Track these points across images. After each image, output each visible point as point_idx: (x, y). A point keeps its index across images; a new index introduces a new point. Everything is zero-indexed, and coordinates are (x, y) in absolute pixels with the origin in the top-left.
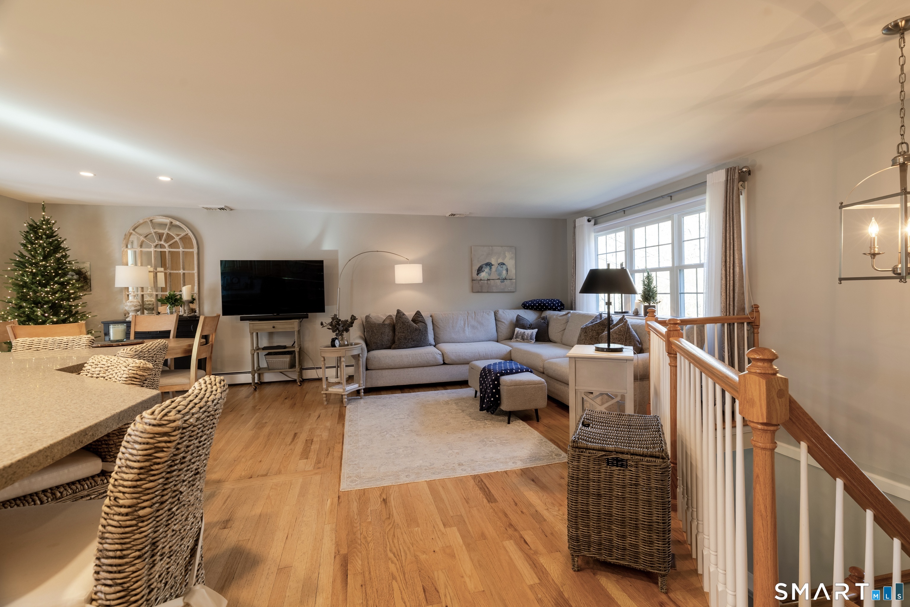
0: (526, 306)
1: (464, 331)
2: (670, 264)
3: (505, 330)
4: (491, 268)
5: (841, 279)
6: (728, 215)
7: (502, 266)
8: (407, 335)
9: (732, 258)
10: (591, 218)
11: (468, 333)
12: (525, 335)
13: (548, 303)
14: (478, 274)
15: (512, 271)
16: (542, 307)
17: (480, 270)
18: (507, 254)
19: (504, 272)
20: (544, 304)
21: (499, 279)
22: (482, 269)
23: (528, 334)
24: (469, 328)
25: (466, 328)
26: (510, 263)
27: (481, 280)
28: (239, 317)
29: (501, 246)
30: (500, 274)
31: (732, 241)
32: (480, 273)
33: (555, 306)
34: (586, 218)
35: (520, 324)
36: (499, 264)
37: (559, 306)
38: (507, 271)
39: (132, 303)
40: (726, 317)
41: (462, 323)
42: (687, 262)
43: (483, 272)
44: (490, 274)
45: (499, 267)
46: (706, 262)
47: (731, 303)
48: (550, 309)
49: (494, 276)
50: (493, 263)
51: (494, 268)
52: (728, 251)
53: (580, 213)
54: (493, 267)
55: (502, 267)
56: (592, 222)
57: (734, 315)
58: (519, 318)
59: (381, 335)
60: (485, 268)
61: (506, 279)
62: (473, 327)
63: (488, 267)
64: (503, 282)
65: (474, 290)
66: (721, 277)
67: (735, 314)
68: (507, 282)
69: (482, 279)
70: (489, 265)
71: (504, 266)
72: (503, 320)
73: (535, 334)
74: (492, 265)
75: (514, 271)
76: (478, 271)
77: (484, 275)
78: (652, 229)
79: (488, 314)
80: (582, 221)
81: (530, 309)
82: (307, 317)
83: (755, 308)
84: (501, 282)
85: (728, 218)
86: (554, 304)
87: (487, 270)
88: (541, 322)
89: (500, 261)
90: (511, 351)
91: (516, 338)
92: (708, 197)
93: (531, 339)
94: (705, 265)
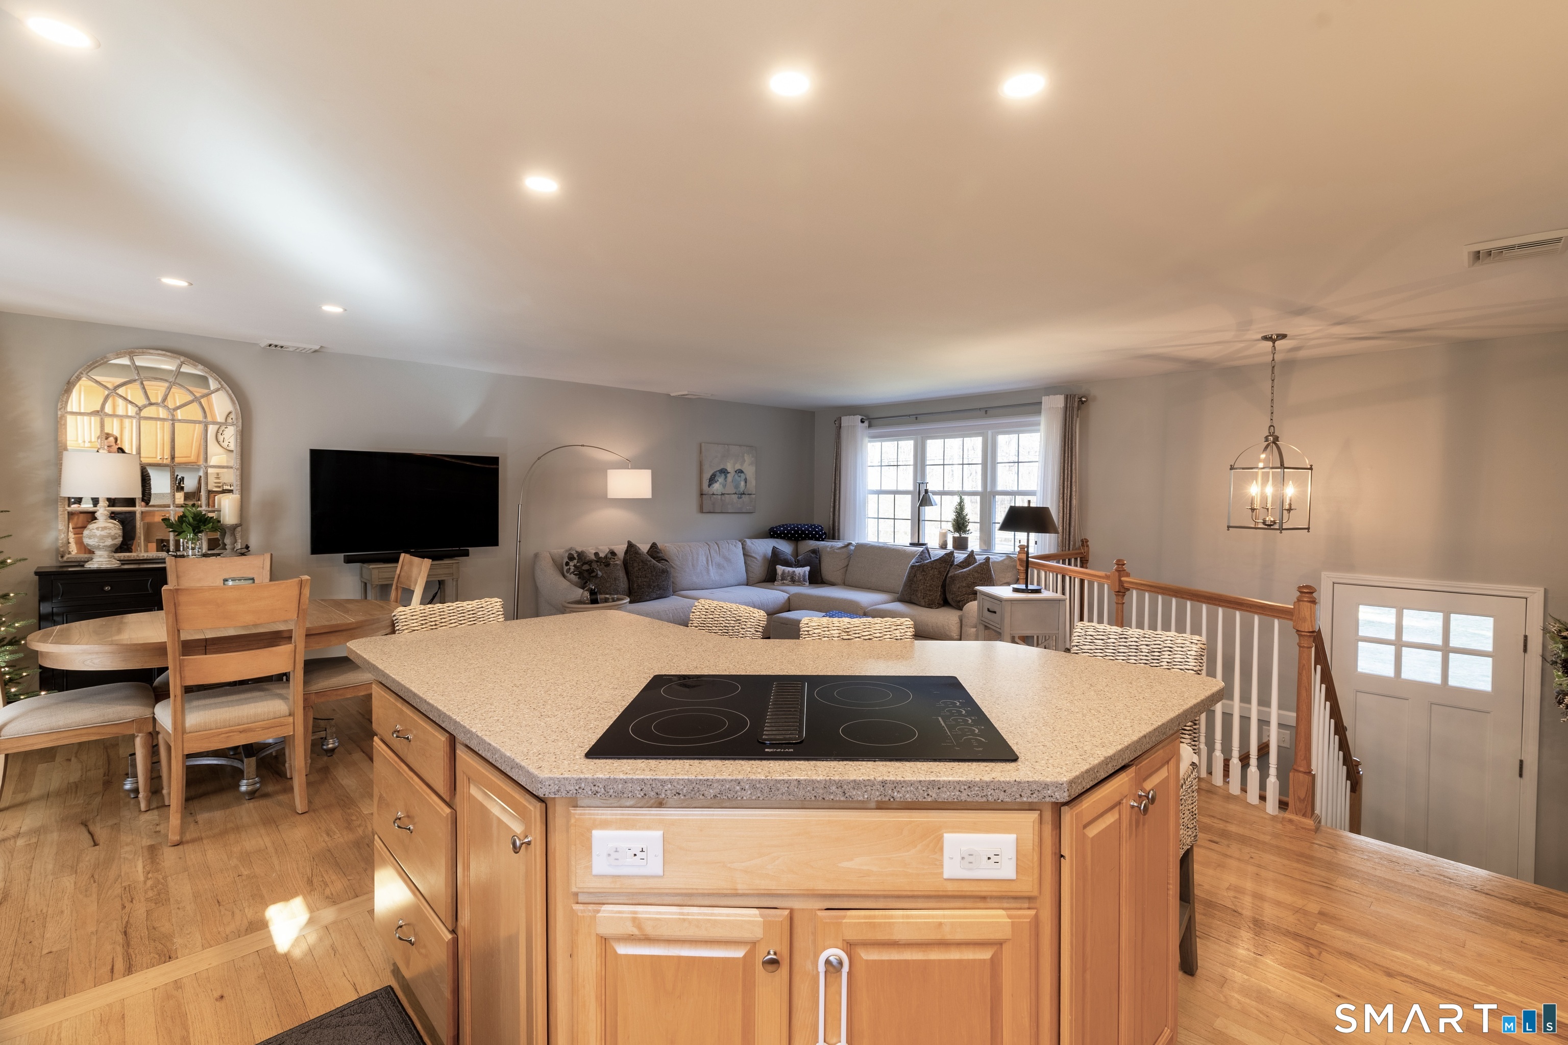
0: (773, 533)
1: (708, 571)
2: (979, 488)
3: (759, 569)
4: (726, 477)
5: (1229, 527)
6: (1067, 445)
7: (739, 474)
8: (651, 581)
9: (1069, 490)
10: (864, 418)
11: (714, 575)
12: (795, 575)
13: (808, 530)
14: (710, 485)
15: (752, 483)
16: (800, 535)
17: (712, 480)
18: (746, 457)
19: (743, 483)
20: (802, 531)
21: (736, 493)
22: (714, 478)
23: (799, 574)
24: (714, 567)
25: (710, 567)
26: (750, 471)
27: (713, 494)
28: (341, 556)
29: (740, 446)
30: (737, 487)
31: (1069, 473)
32: (713, 483)
33: (819, 535)
34: (860, 417)
35: (781, 560)
36: (736, 472)
37: (819, 534)
38: (746, 482)
39: (108, 531)
40: (1064, 553)
41: (704, 559)
42: (1000, 487)
43: (716, 482)
44: (724, 486)
45: (736, 476)
46: (1039, 489)
47: (1067, 537)
48: (811, 539)
49: (730, 489)
50: (729, 470)
51: (730, 477)
52: (1066, 483)
53: (852, 410)
54: (729, 475)
55: (740, 476)
56: (866, 424)
57: (1069, 550)
58: (775, 551)
59: (615, 581)
60: (719, 476)
61: (744, 494)
62: (719, 566)
63: (723, 475)
64: (741, 498)
65: (701, 510)
66: (1059, 510)
67: (1071, 549)
68: (745, 498)
69: (715, 493)
70: (724, 472)
71: (742, 474)
72: (754, 555)
73: (807, 573)
74: (728, 473)
75: (754, 483)
76: (709, 481)
77: (717, 487)
78: (954, 444)
79: (735, 546)
80: (850, 422)
81: (782, 538)
82: (466, 554)
83: (1084, 542)
84: (738, 498)
85: (1067, 448)
86: (816, 531)
87: (721, 479)
88: (811, 556)
89: (738, 467)
90: (789, 598)
91: (782, 579)
92: (1043, 419)
93: (804, 580)
94: (1038, 494)
